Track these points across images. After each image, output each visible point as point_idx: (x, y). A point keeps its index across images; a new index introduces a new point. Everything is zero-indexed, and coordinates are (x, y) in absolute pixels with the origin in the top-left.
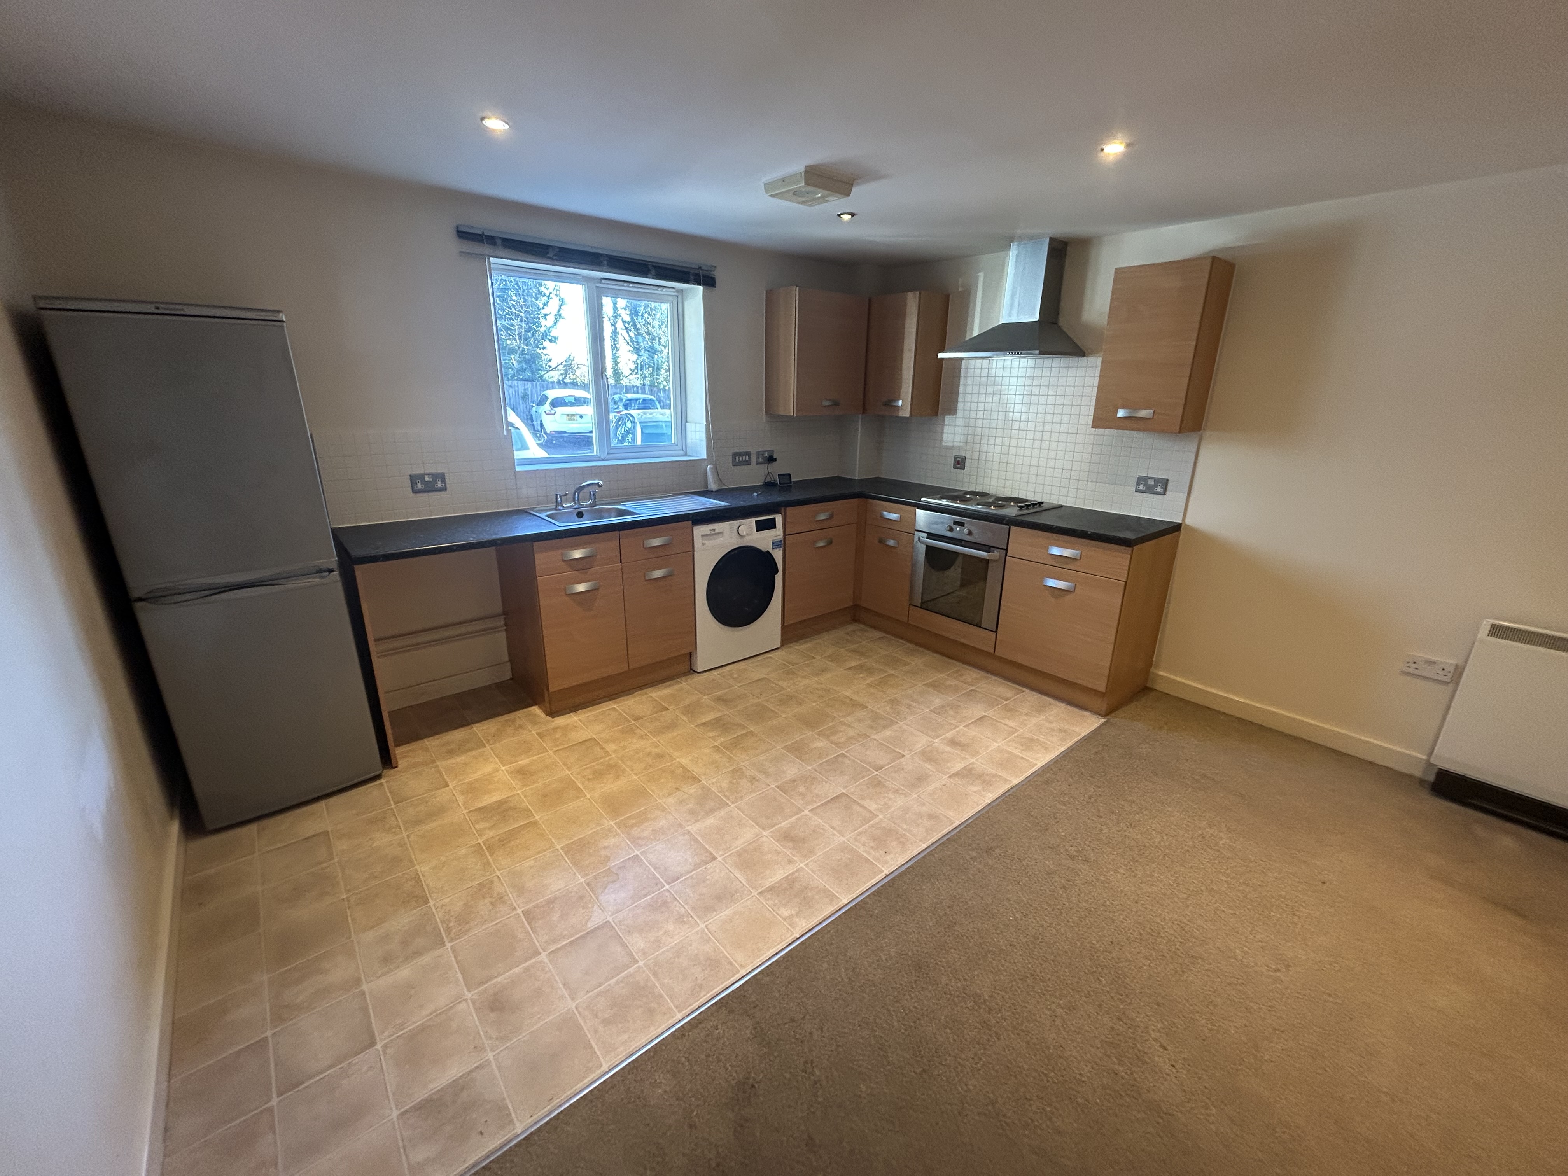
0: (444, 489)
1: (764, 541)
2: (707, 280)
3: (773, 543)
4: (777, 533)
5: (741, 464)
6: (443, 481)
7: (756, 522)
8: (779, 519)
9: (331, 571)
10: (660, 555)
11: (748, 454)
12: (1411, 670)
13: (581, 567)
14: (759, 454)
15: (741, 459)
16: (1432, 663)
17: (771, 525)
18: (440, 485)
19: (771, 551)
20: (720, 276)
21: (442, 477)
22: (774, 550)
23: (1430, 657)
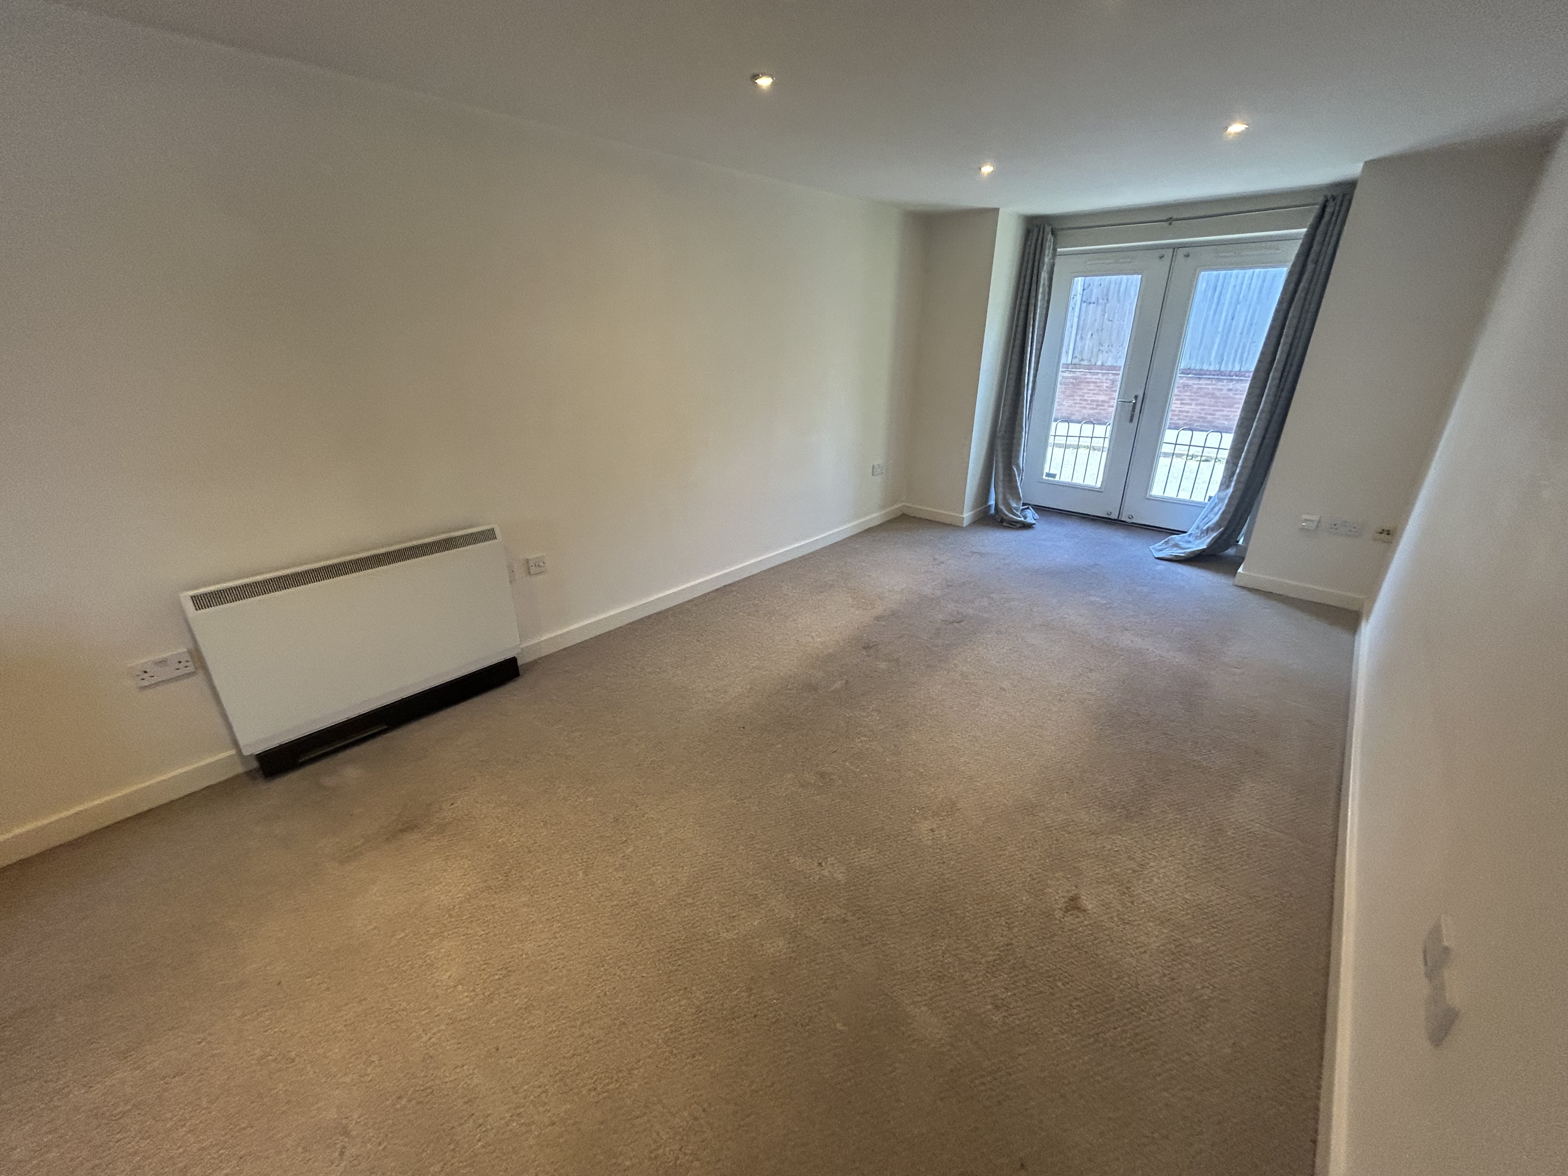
12: (145, 683)
16: (163, 662)
23: (157, 657)
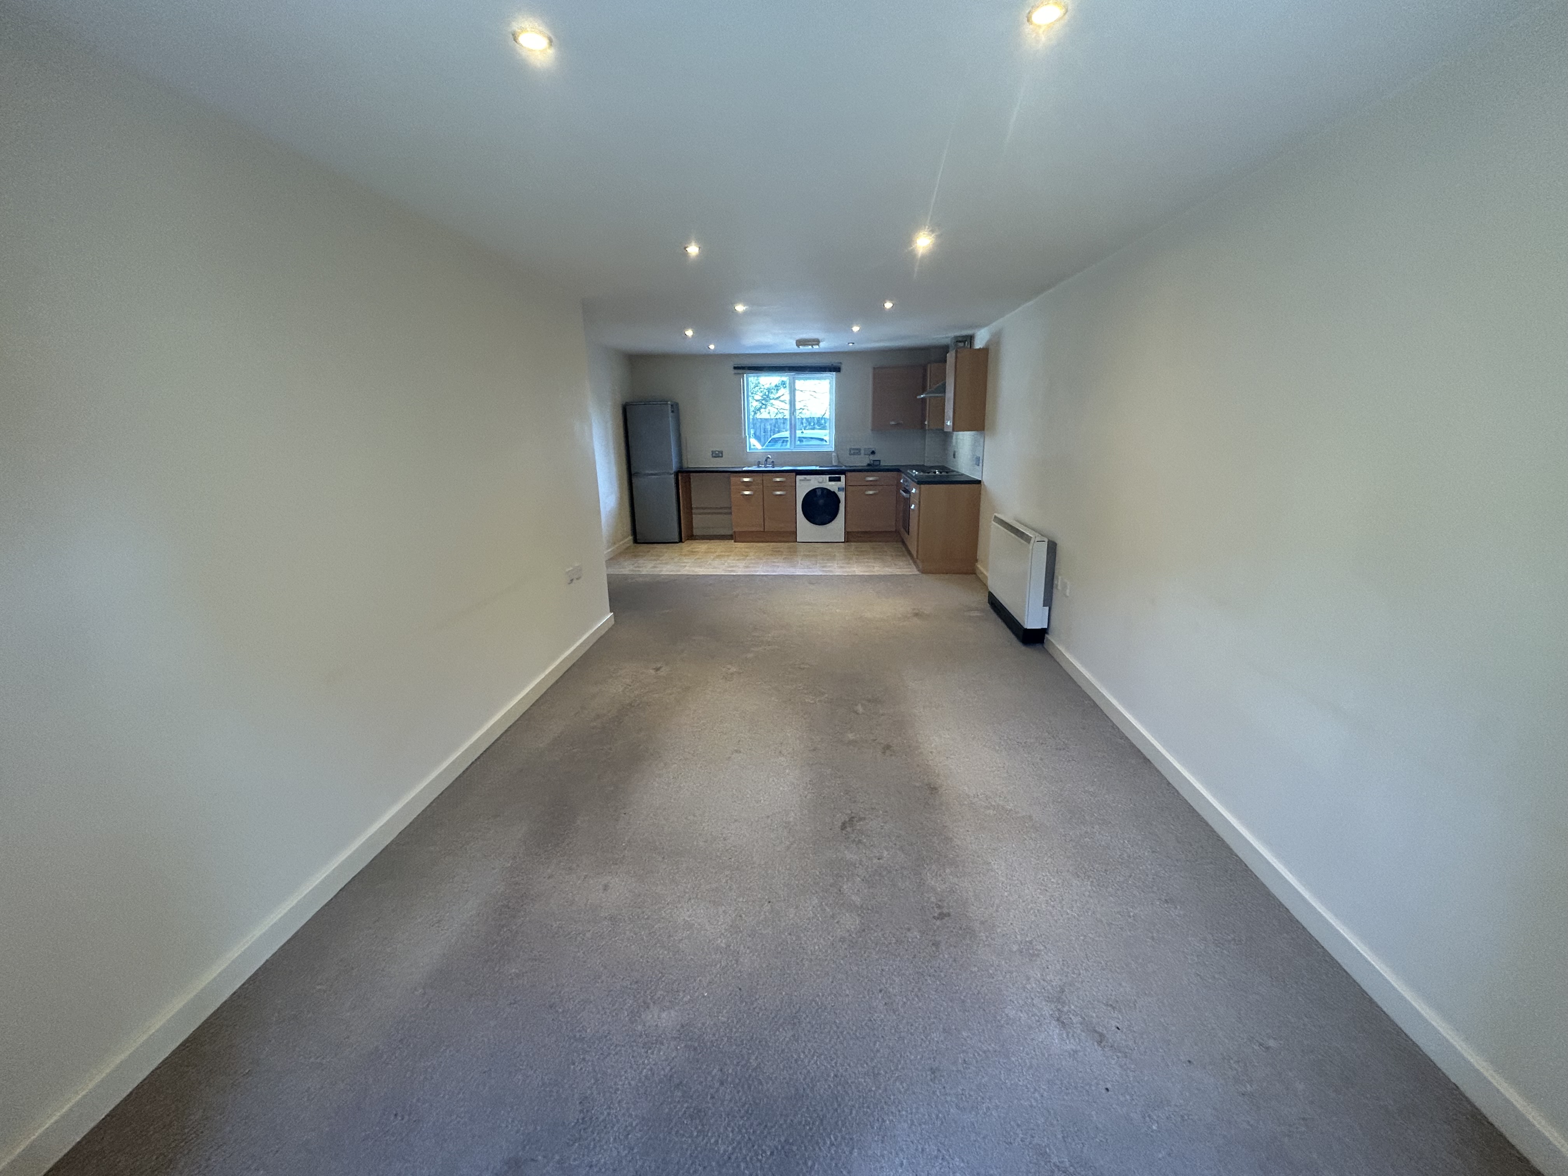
0: (722, 457)
1: (833, 486)
2: (836, 369)
3: (839, 488)
4: (842, 483)
5: (854, 454)
6: (722, 454)
7: (829, 477)
8: (843, 477)
9: (671, 474)
10: (780, 487)
11: (859, 450)
13: (747, 486)
14: (865, 449)
15: (856, 452)
17: (839, 479)
18: (721, 455)
19: (836, 492)
20: (843, 367)
21: (722, 452)
22: (839, 492)
